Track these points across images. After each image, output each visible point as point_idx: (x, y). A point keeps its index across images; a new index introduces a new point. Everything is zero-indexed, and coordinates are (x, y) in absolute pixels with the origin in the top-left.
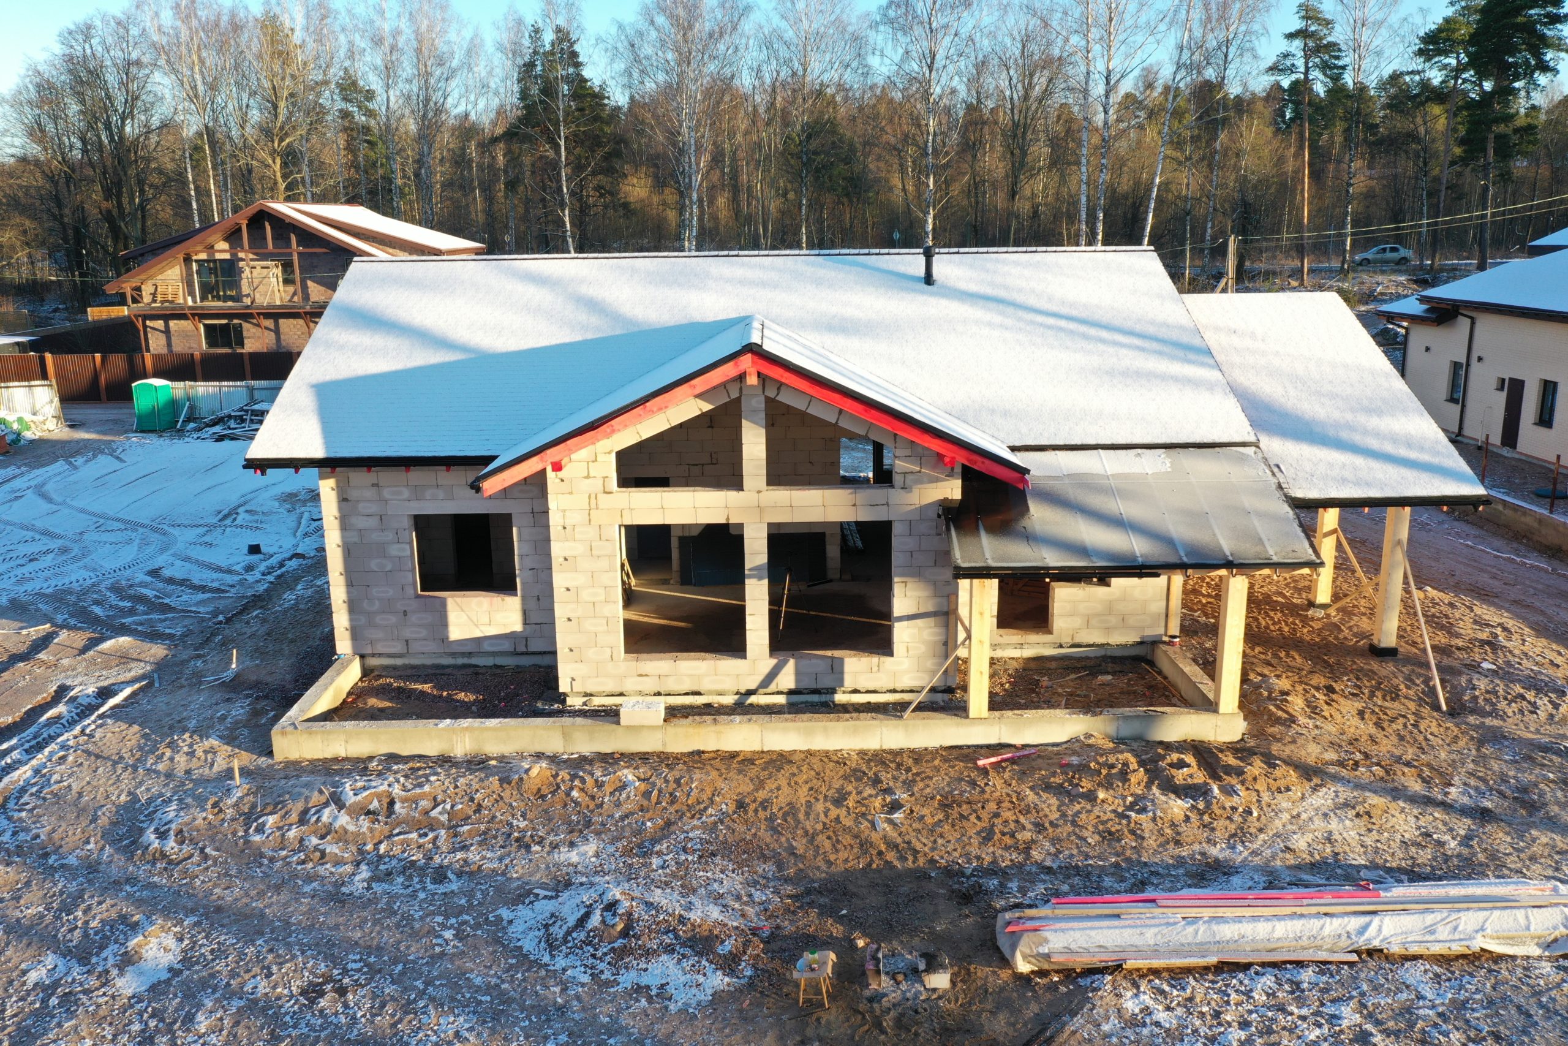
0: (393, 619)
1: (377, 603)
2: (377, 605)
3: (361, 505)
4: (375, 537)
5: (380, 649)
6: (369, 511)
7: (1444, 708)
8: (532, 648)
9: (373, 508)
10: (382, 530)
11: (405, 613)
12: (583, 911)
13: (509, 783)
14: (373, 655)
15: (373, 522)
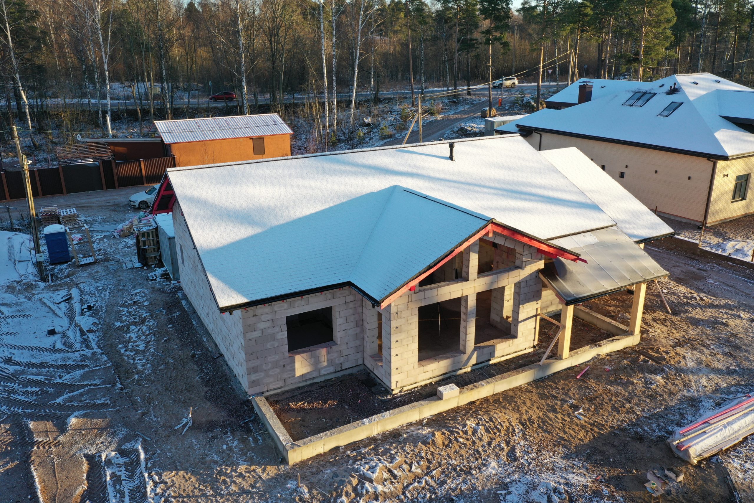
0: (278, 370)
1: (270, 364)
2: (270, 365)
3: (263, 317)
4: (270, 331)
5: (272, 387)
6: (267, 319)
7: (670, 312)
8: (344, 368)
9: (269, 317)
10: (273, 327)
11: (284, 366)
12: (546, 496)
13: (429, 444)
14: (267, 391)
15: (269, 324)
